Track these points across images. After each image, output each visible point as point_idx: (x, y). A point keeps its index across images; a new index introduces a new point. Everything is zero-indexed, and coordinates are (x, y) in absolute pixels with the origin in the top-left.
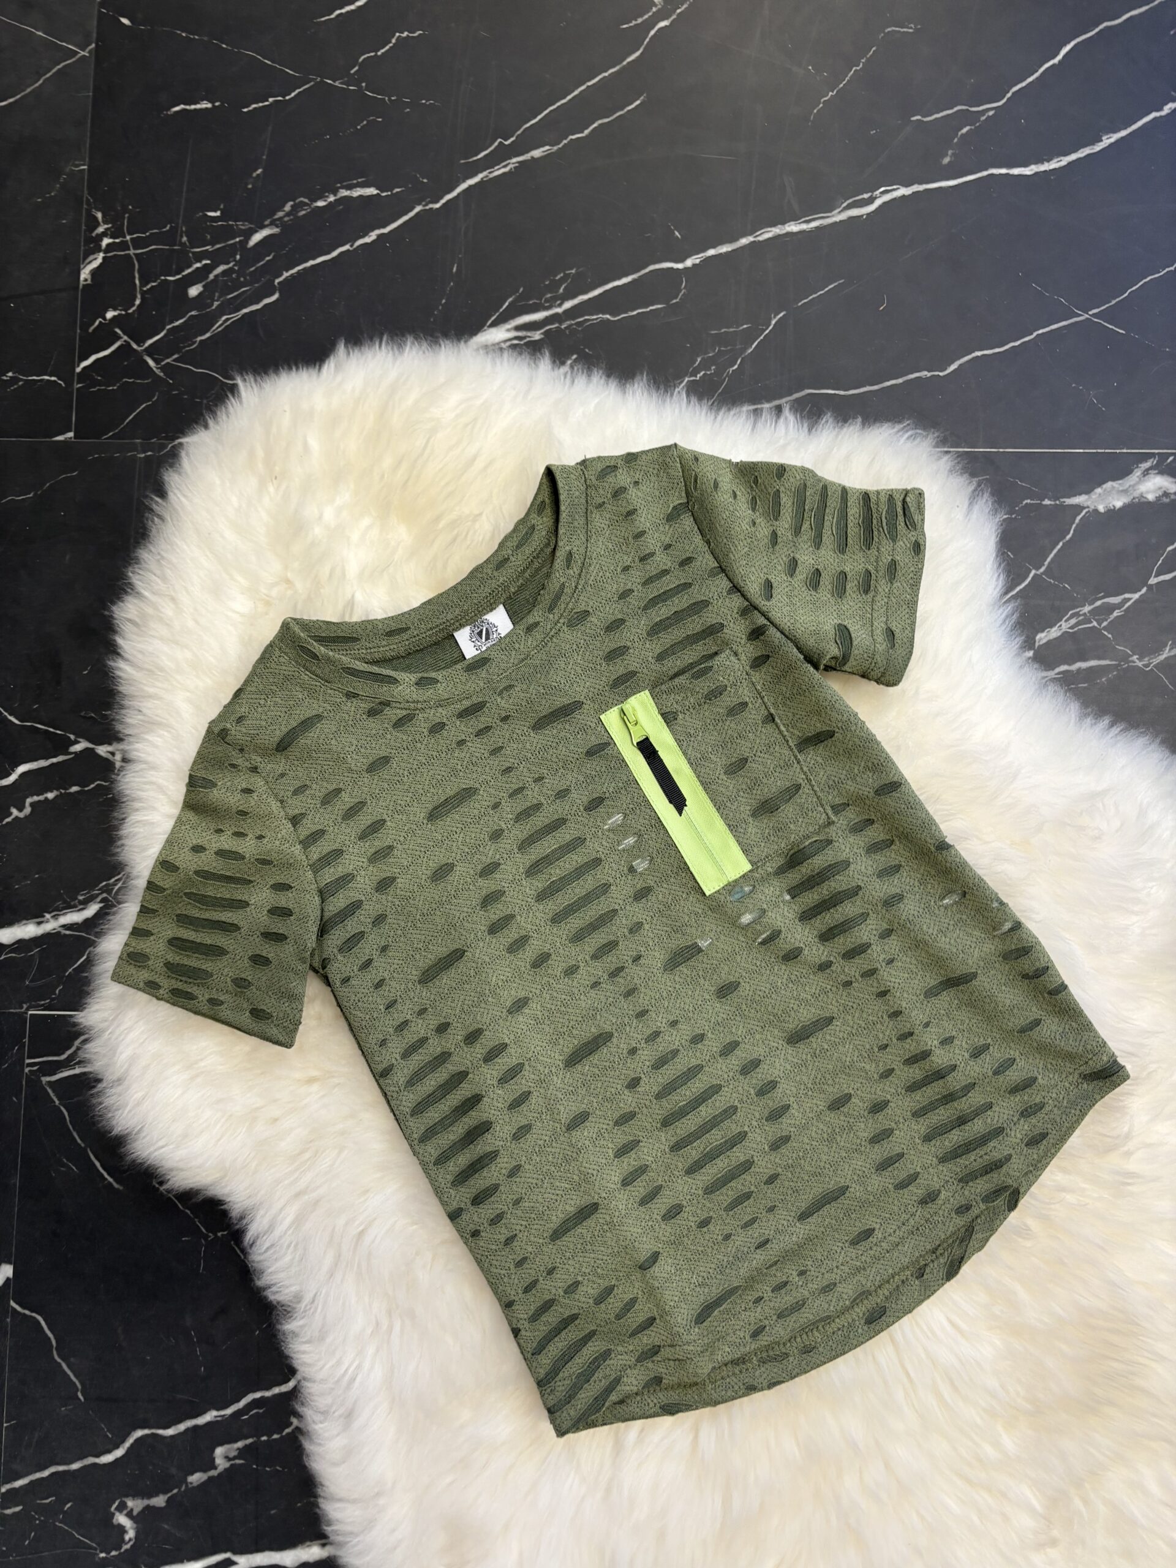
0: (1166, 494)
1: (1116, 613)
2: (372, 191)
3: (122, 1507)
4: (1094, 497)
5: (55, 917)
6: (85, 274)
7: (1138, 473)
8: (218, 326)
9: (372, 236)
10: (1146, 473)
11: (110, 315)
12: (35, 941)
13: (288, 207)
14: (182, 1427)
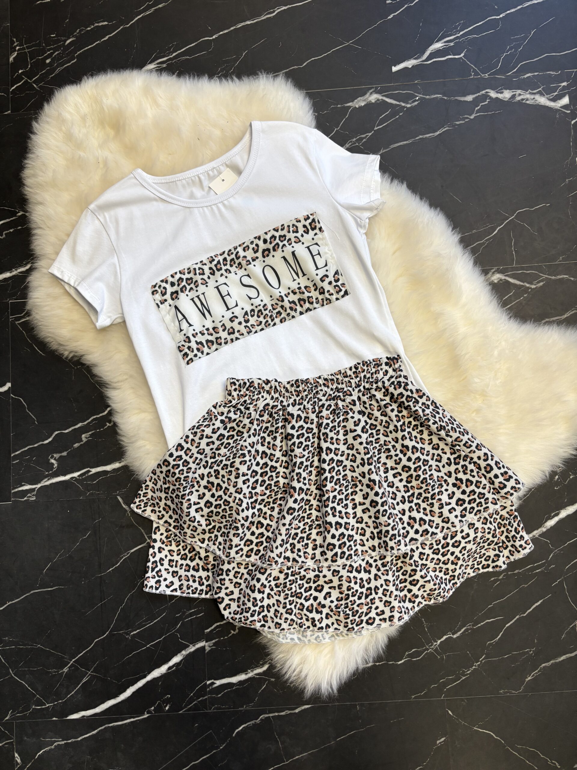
0: (378, 100)
1: (364, 140)
2: (106, 23)
3: (52, 457)
4: (354, 103)
5: (16, 270)
6: (11, 59)
7: (368, 94)
8: (57, 71)
9: (107, 37)
10: (371, 93)
11: (20, 72)
12: (10, 278)
13: (78, 31)
14: (70, 429)
